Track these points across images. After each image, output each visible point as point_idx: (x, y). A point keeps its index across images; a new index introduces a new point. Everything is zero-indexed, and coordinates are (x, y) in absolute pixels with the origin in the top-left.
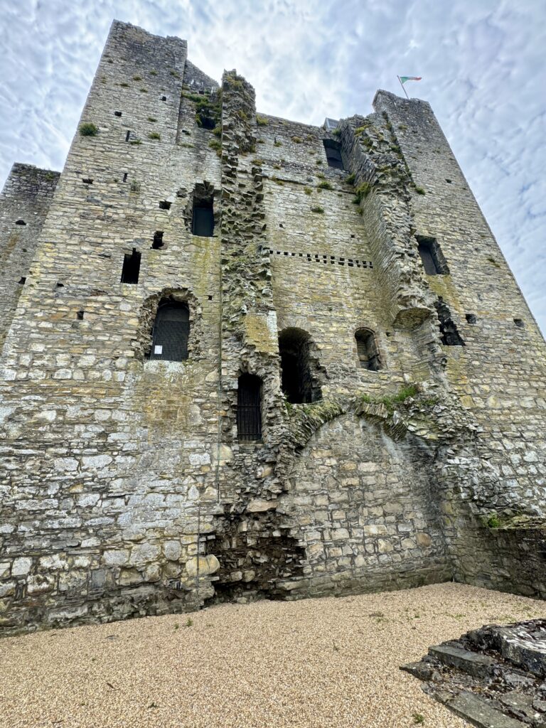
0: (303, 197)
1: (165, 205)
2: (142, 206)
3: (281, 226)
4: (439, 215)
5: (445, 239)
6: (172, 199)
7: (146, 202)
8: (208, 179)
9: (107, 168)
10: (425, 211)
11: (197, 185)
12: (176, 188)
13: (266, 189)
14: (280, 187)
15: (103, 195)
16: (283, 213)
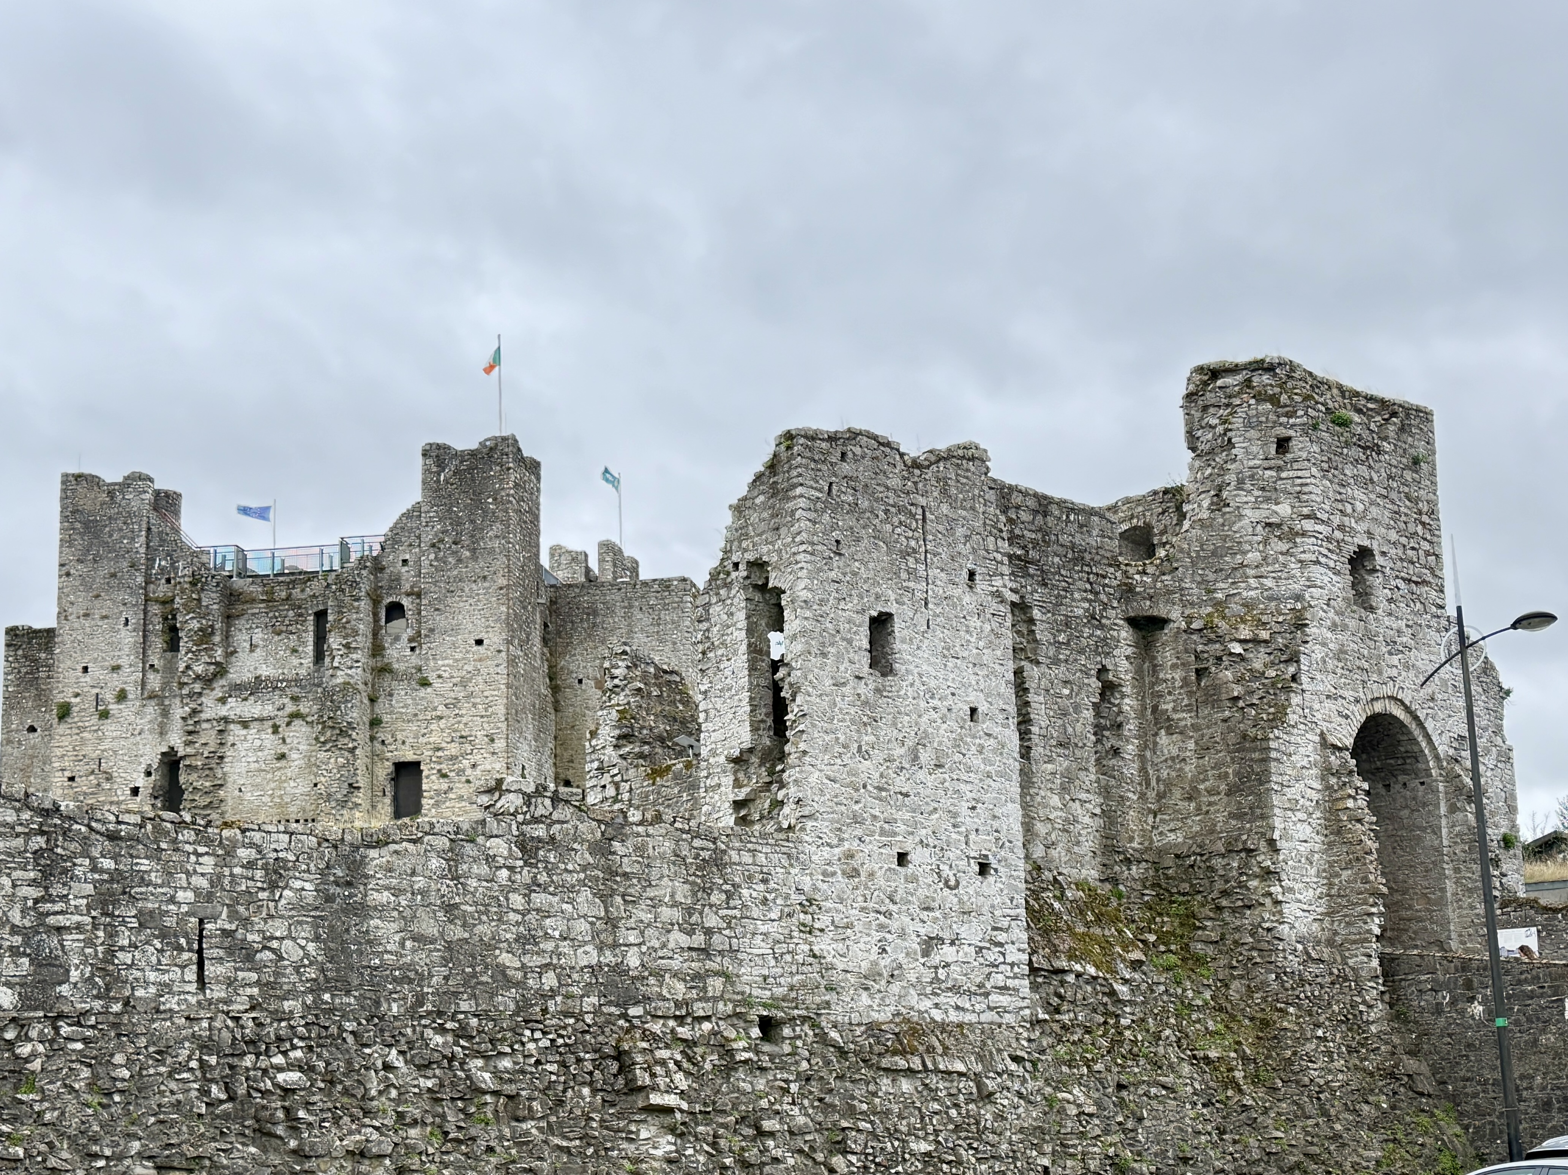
0: (269, 738)
1: (135, 791)
2: (115, 799)
3: (240, 790)
4: (441, 718)
5: (434, 759)
6: (141, 781)
7: (119, 793)
8: (172, 743)
9: (84, 756)
10: (420, 717)
11: (163, 754)
12: (143, 767)
13: (231, 739)
14: (244, 732)
15: (85, 793)
16: (244, 770)
